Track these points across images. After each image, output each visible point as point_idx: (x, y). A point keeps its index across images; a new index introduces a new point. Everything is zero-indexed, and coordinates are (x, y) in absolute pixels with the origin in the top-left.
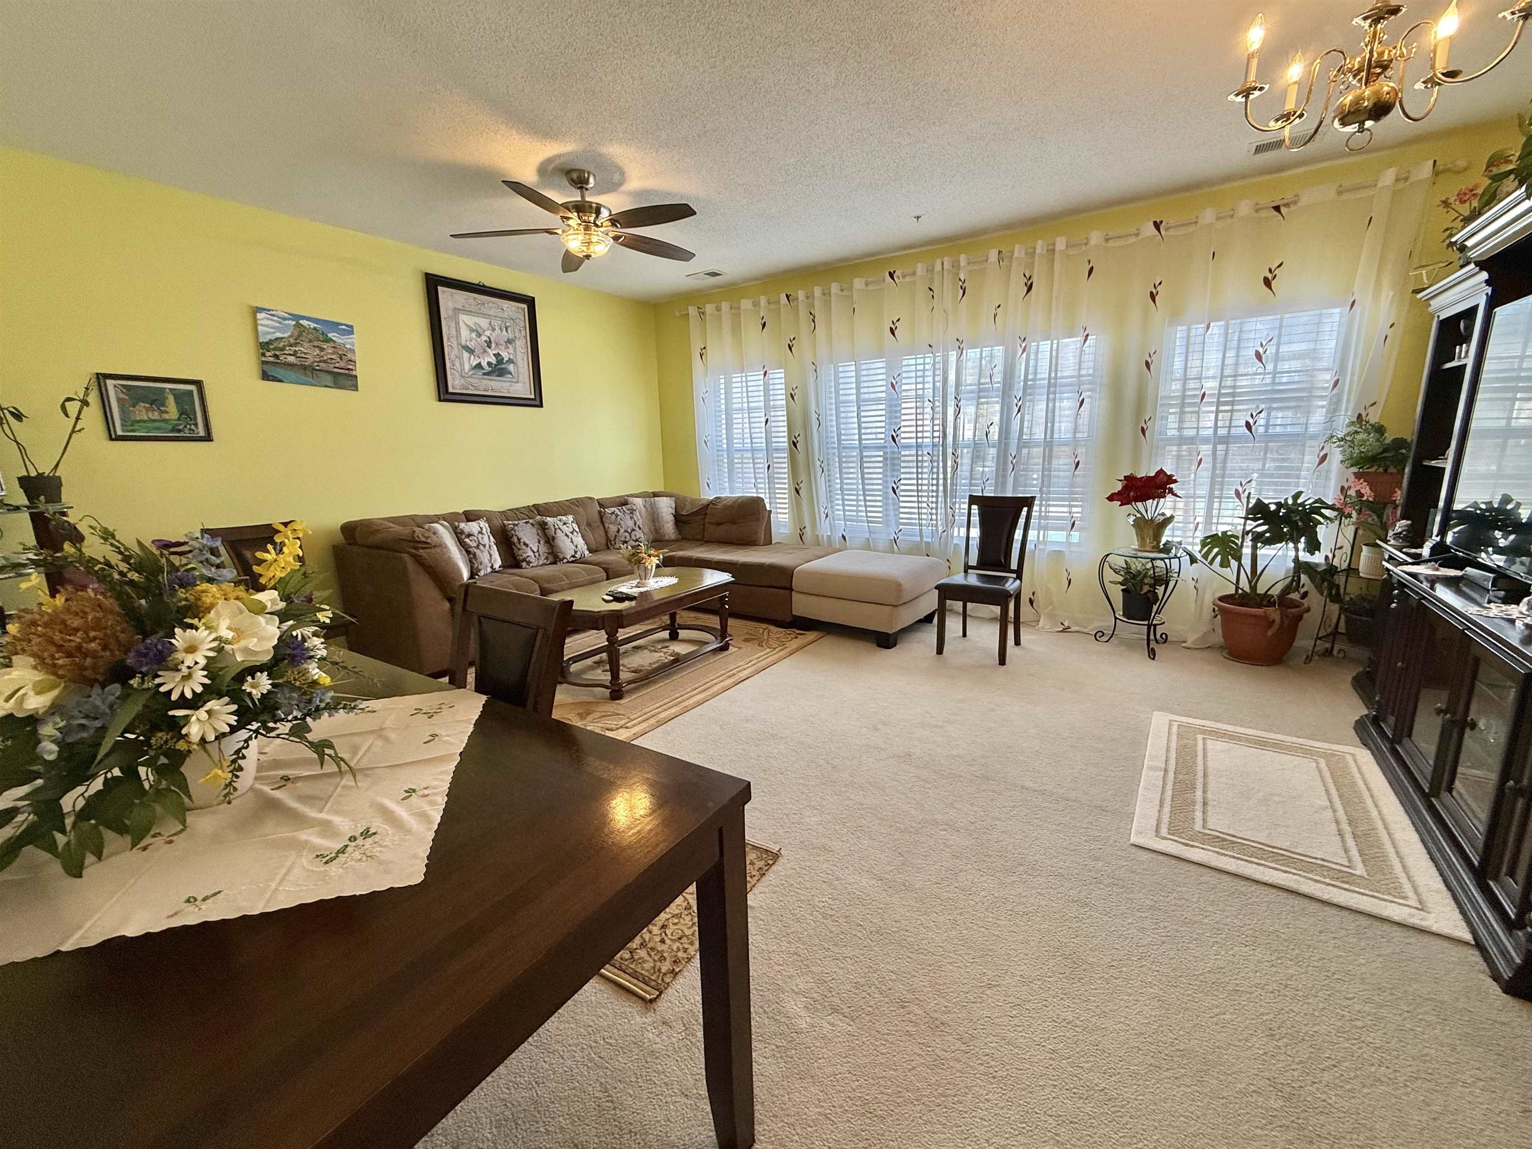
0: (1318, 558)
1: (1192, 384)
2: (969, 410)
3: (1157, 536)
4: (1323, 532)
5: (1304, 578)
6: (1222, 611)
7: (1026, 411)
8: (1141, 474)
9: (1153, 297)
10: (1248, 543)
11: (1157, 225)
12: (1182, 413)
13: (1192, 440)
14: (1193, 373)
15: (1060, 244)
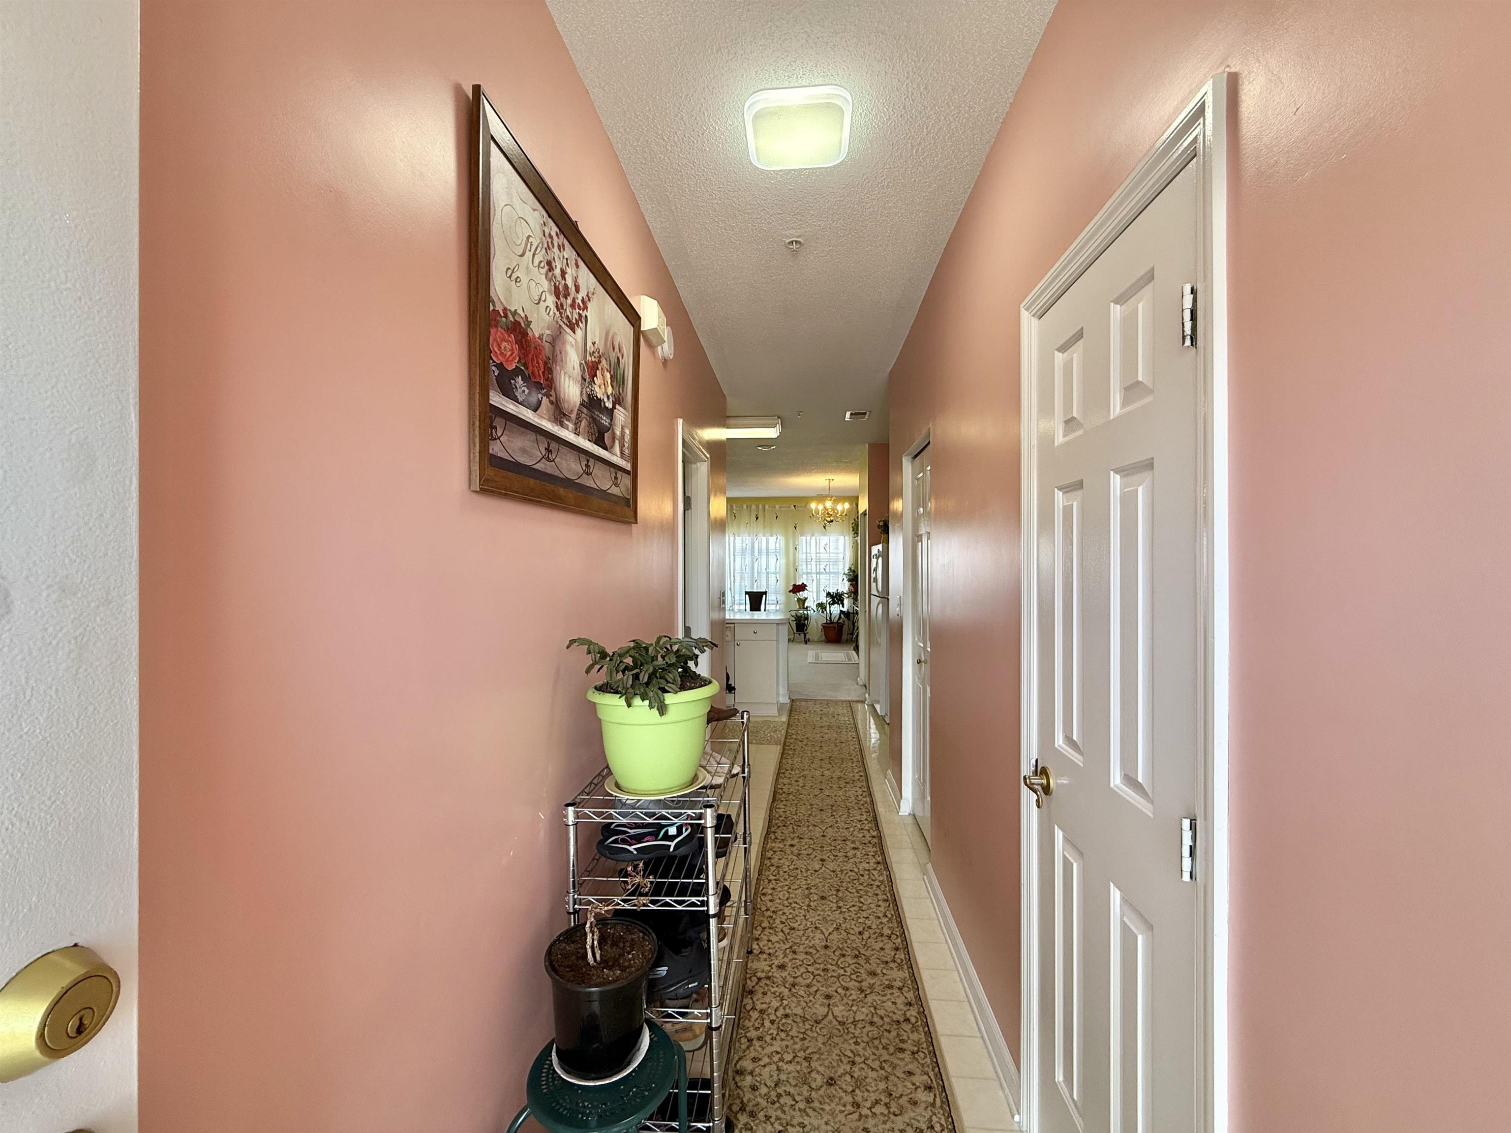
0: (845, 609)
1: (809, 555)
2: (738, 560)
3: (804, 604)
4: (846, 602)
5: (842, 616)
6: (823, 627)
7: (759, 559)
8: (797, 584)
9: (795, 527)
10: (828, 606)
11: (795, 506)
12: (807, 564)
13: (810, 573)
14: (808, 551)
15: (767, 507)
